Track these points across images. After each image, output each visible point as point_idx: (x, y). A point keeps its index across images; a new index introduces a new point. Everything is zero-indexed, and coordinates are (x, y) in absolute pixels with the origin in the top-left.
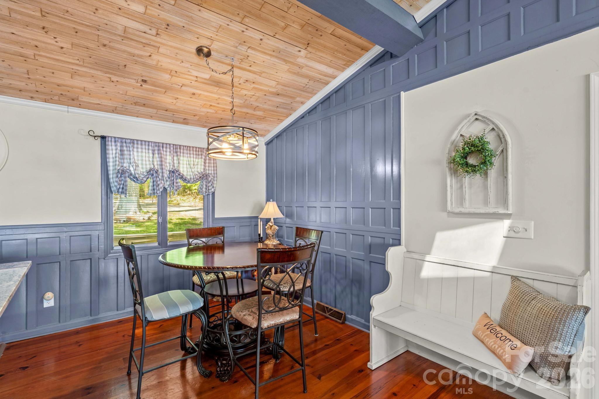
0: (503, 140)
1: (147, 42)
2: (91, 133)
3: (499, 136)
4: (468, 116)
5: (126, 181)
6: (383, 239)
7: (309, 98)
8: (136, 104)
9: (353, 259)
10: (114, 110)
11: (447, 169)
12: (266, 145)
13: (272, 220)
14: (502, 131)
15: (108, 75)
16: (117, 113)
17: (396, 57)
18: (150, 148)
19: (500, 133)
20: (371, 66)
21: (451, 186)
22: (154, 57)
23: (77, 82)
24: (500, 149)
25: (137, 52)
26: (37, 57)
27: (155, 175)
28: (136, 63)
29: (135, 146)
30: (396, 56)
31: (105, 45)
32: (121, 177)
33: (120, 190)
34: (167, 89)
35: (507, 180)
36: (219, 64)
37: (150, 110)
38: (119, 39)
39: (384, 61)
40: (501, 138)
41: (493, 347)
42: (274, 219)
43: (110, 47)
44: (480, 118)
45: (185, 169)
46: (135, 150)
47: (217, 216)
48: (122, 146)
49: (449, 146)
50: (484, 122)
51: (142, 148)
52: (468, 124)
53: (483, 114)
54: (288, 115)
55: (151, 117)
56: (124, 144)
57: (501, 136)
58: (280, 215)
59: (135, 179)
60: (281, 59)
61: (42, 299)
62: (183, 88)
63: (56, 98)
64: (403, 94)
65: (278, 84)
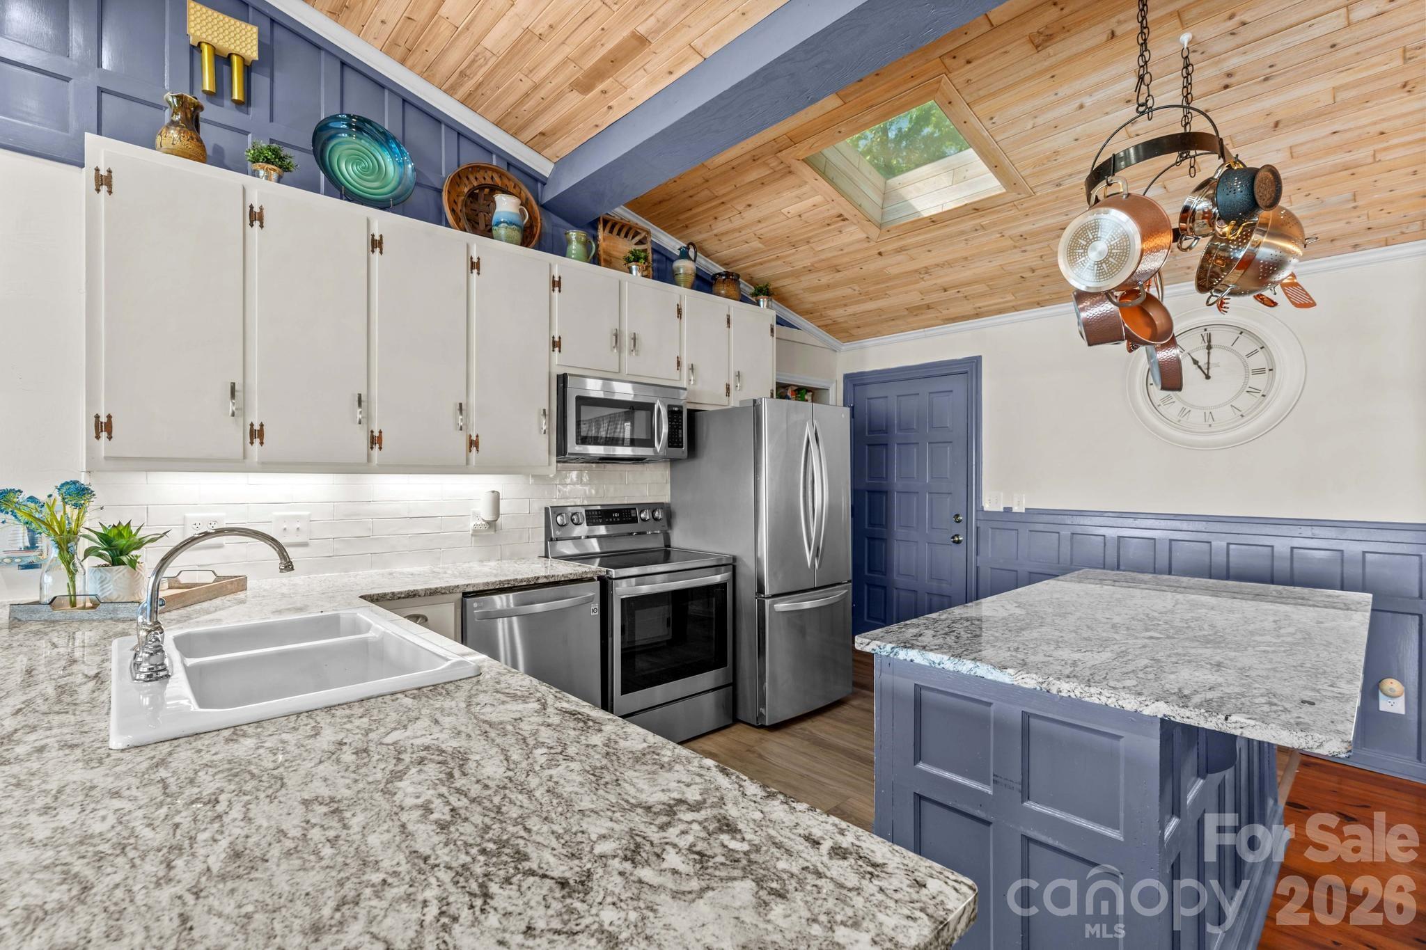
61: (1376, 688)
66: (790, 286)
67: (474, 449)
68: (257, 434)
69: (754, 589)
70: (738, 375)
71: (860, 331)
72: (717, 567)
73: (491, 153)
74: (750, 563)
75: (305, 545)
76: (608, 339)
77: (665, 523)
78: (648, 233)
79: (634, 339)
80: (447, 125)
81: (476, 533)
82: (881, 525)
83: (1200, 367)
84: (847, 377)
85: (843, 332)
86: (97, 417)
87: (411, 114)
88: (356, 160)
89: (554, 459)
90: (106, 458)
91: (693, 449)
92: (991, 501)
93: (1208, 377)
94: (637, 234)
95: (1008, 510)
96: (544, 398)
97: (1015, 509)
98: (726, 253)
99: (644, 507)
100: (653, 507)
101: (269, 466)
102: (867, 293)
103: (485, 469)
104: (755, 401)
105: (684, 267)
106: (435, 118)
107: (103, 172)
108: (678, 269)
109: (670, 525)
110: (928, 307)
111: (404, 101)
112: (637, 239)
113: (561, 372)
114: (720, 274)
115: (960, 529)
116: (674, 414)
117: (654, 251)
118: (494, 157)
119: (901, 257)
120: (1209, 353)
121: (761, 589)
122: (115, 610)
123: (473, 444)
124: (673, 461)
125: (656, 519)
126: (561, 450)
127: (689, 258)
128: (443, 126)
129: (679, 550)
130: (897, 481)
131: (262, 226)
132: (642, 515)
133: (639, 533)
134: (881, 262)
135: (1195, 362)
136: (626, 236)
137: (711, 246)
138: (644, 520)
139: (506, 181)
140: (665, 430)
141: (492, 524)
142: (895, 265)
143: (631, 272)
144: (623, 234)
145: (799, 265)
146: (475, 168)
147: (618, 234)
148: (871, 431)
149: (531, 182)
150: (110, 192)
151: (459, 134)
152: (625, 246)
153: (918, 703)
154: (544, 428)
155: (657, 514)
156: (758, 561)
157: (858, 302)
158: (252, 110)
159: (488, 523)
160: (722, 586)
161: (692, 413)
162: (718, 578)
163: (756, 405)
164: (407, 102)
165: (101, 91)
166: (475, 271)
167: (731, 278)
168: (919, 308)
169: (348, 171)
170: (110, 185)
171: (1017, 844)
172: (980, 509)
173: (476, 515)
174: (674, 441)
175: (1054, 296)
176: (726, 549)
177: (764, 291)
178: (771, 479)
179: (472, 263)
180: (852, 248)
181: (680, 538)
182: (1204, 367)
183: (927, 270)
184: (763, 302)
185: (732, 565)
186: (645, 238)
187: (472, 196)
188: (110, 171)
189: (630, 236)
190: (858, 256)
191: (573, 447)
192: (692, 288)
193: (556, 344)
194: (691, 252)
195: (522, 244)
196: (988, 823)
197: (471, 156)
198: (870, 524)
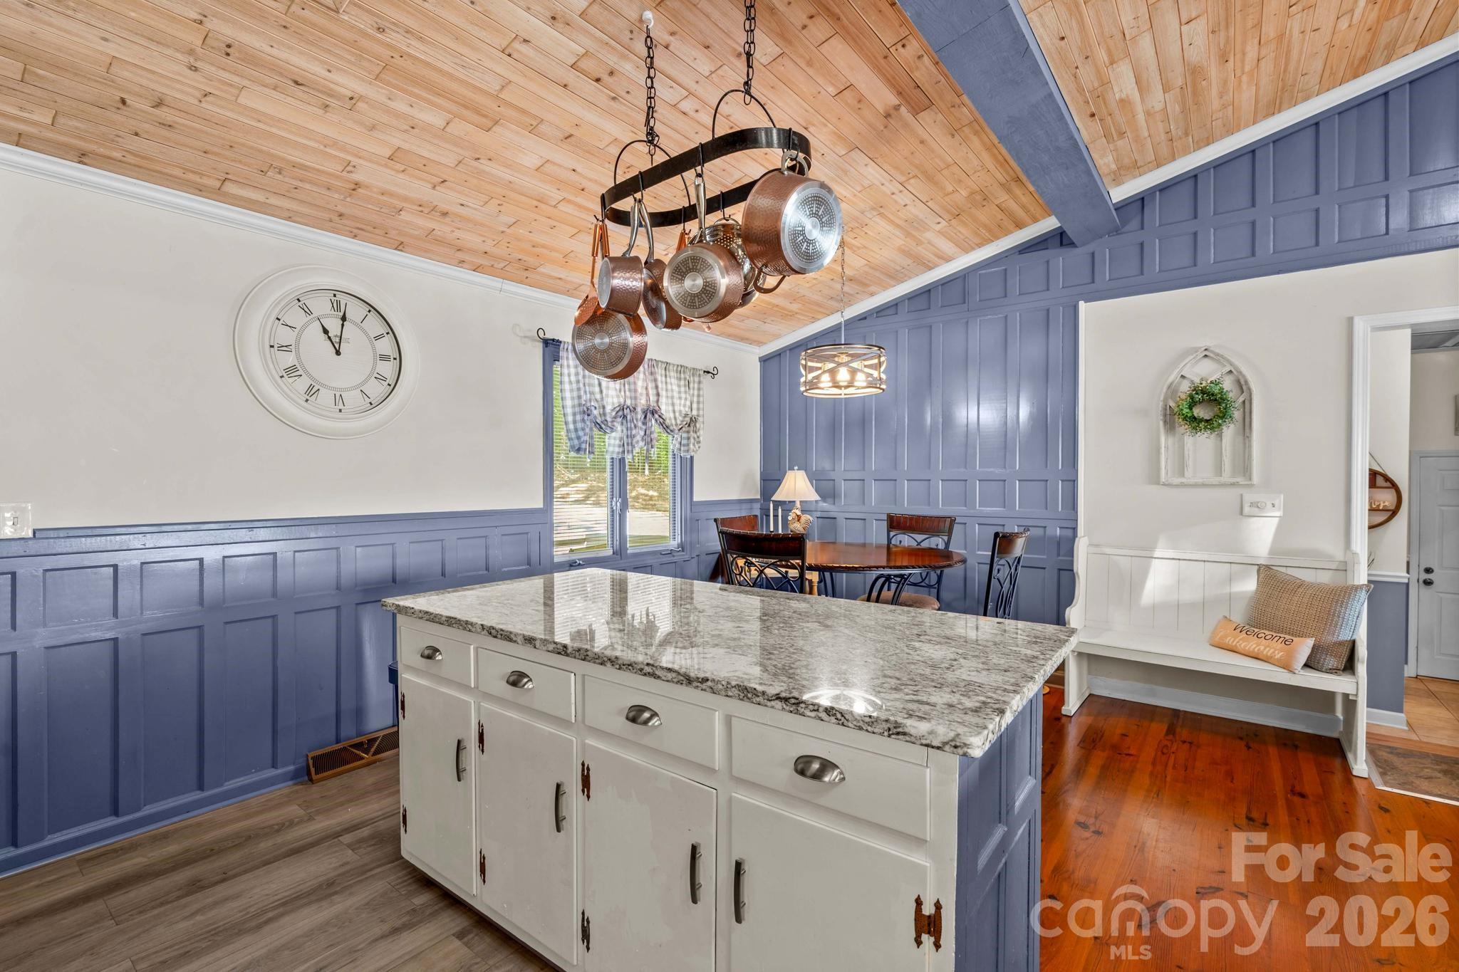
0: (1244, 387)
2: (542, 334)
3: (1238, 382)
4: (1196, 350)
6: (1042, 529)
9: (980, 565)
11: (1161, 423)
12: (760, 361)
13: (798, 505)
14: (1244, 376)
17: (1072, 244)
19: (1240, 377)
20: (1021, 252)
21: (1167, 448)
24: (1241, 399)
30: (1074, 243)
35: (1250, 441)
39: (1047, 249)
40: (1242, 385)
41: (1256, 650)
42: (801, 502)
44: (1212, 355)
47: (696, 499)
49: (1164, 390)
50: (1218, 361)
52: (1193, 361)
53: (1217, 351)
57: (1243, 383)
58: (813, 496)
60: (906, 231)
64: (1082, 304)
83: (329, 338)
93: (338, 353)
120: (343, 325)
135: (326, 331)
175: (130, 159)
182: (336, 340)
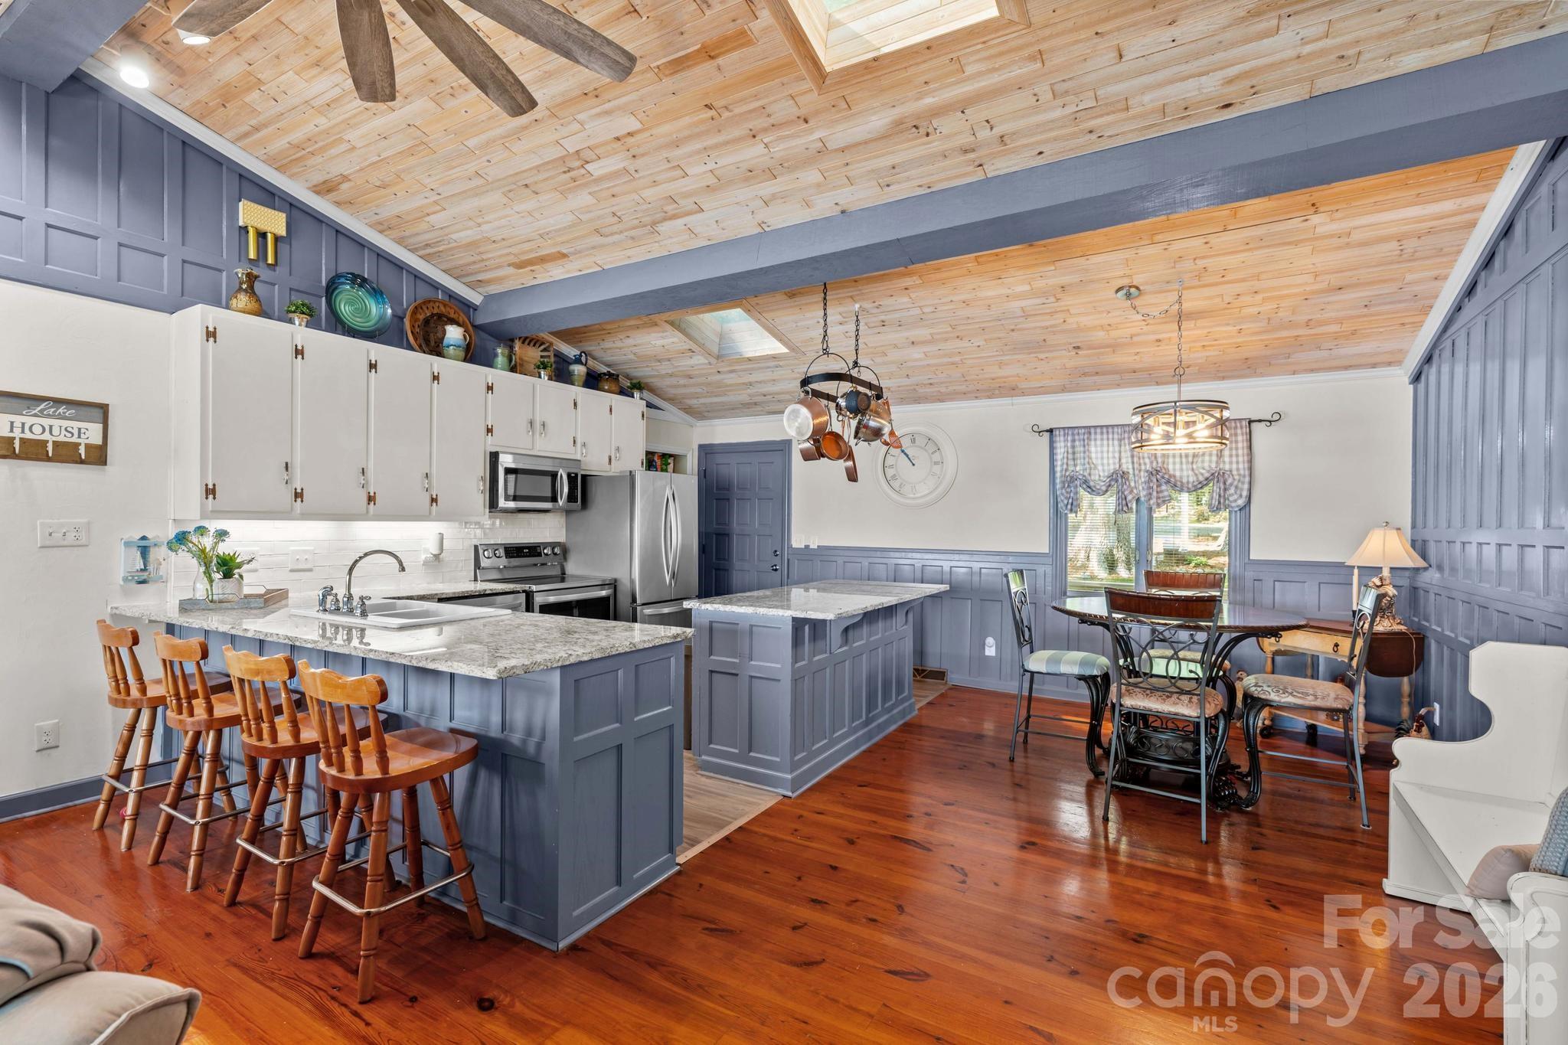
1: (1053, 310)
2: (1035, 428)
5: (1076, 493)
7: (1451, 264)
8: (1085, 374)
10: (1064, 389)
13: (1386, 573)
15: (1032, 355)
16: (1069, 391)
18: (1116, 436)
22: (1069, 320)
23: (1007, 371)
25: (1048, 323)
26: (964, 361)
27: (1120, 480)
28: (1054, 333)
29: (1093, 436)
31: (1013, 330)
32: (1068, 486)
33: (1069, 507)
34: (1114, 347)
36: (1165, 294)
37: (1111, 377)
38: (1022, 319)
42: (1391, 568)
43: (1019, 330)
45: (1178, 466)
46: (1093, 443)
47: (1253, 558)
48: (1074, 441)
51: (1102, 439)
54: (1426, 310)
55: (1118, 386)
56: (1077, 437)
59: (1091, 490)
60: (1279, 244)
61: (984, 645)
62: (1135, 339)
63: (997, 392)
65: (1316, 276)
66: (656, 382)
67: (434, 504)
68: (298, 495)
69: (630, 600)
70: (618, 449)
71: (710, 414)
72: (602, 586)
73: (437, 289)
74: (627, 583)
75: (310, 570)
76: (524, 425)
77: (561, 557)
78: (551, 344)
79: (544, 425)
80: (407, 271)
81: (426, 563)
82: (724, 559)
83: (909, 458)
84: (701, 447)
85: (698, 414)
86: (207, 485)
87: (382, 262)
88: (350, 303)
89: (487, 510)
90: (212, 511)
91: (585, 504)
92: (797, 541)
93: (913, 465)
94: (542, 344)
95: (807, 547)
96: (481, 468)
97: (811, 547)
98: (608, 358)
99: (546, 545)
100: (553, 545)
101: (306, 516)
102: (712, 392)
103: (440, 518)
104: (631, 472)
105: (579, 370)
106: (399, 266)
107: (211, 329)
108: (574, 371)
109: (565, 559)
110: (756, 404)
111: (378, 255)
112: (542, 347)
113: (494, 450)
114: (604, 374)
115: (777, 561)
116: (572, 479)
117: (555, 355)
118: (440, 292)
119: (732, 375)
121: (634, 600)
122: (249, 603)
123: (434, 500)
124: (568, 512)
125: (555, 554)
126: (493, 504)
127: (582, 363)
128: (404, 271)
129: (573, 576)
130: (735, 526)
131: (303, 358)
132: (545, 551)
133: (542, 564)
134: (718, 377)
135: (907, 455)
136: (534, 345)
137: (598, 353)
138: (546, 555)
139: (448, 309)
140: (566, 490)
141: (437, 557)
142: (730, 379)
143: (540, 377)
144: (532, 344)
145: (664, 372)
146: (427, 302)
147: (529, 344)
148: (718, 489)
149: (466, 309)
150: (215, 342)
151: (415, 276)
152: (533, 354)
153: (711, 629)
154: (482, 488)
155: (556, 550)
156: (632, 582)
157: (706, 397)
158: (278, 268)
159: (435, 555)
160: (606, 599)
161: (584, 477)
162: (604, 593)
163: (632, 475)
164: (380, 255)
165: (184, 261)
166: (436, 382)
167: (613, 377)
168: (748, 404)
169: (345, 309)
170: (215, 337)
171: (747, 679)
172: (790, 547)
173: (426, 550)
174: (572, 498)
176: (608, 575)
177: (638, 386)
178: (642, 525)
179: (434, 376)
180: (700, 367)
181: (571, 568)
182: (912, 459)
183: (751, 384)
184: (637, 394)
185: (614, 584)
186: (549, 347)
187: (427, 321)
188: (215, 329)
189: (537, 345)
190: (704, 372)
191: (502, 503)
192: (584, 387)
193: (489, 431)
194: (583, 359)
195: (465, 360)
196: (737, 675)
197: (424, 293)
198: (717, 559)
